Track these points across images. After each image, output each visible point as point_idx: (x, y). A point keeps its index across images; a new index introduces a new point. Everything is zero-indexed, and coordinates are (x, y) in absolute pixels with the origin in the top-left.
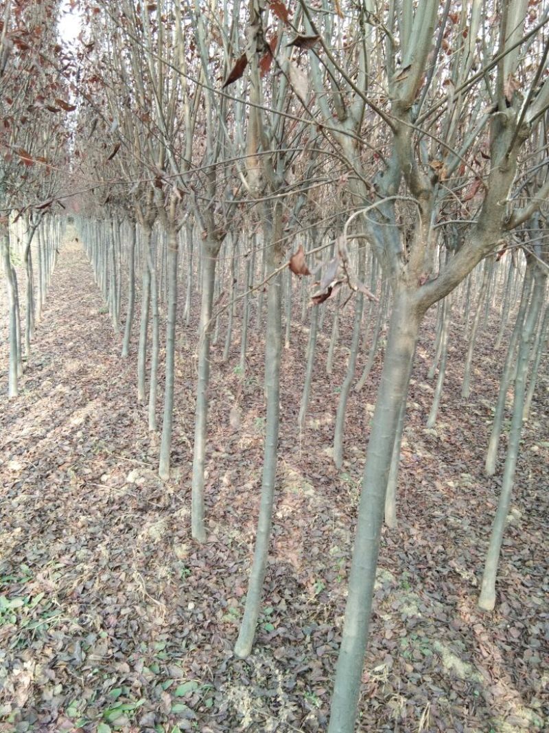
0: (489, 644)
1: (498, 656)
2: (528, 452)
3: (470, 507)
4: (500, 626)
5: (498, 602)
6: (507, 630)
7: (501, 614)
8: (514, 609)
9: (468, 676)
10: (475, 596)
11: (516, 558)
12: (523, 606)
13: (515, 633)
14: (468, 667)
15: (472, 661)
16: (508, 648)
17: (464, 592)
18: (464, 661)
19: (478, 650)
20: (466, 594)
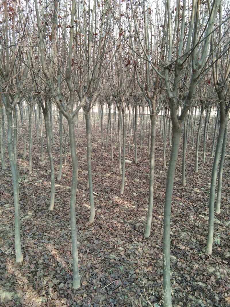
0: (22, 277)
1: (26, 281)
2: (33, 186)
3: (9, 219)
4: (26, 267)
5: (24, 256)
6: (29, 267)
7: (26, 261)
8: (31, 256)
9: (13, 298)
10: (14, 259)
11: (31, 233)
12: (35, 253)
13: (32, 267)
14: (12, 293)
15: (14, 290)
16: (30, 275)
17: (9, 259)
18: (10, 292)
19: (17, 283)
20: (10, 259)
